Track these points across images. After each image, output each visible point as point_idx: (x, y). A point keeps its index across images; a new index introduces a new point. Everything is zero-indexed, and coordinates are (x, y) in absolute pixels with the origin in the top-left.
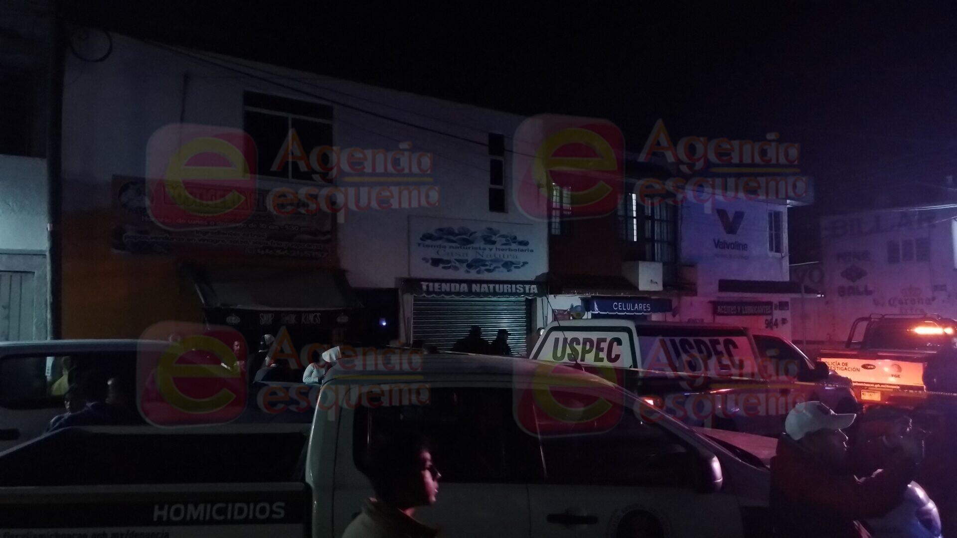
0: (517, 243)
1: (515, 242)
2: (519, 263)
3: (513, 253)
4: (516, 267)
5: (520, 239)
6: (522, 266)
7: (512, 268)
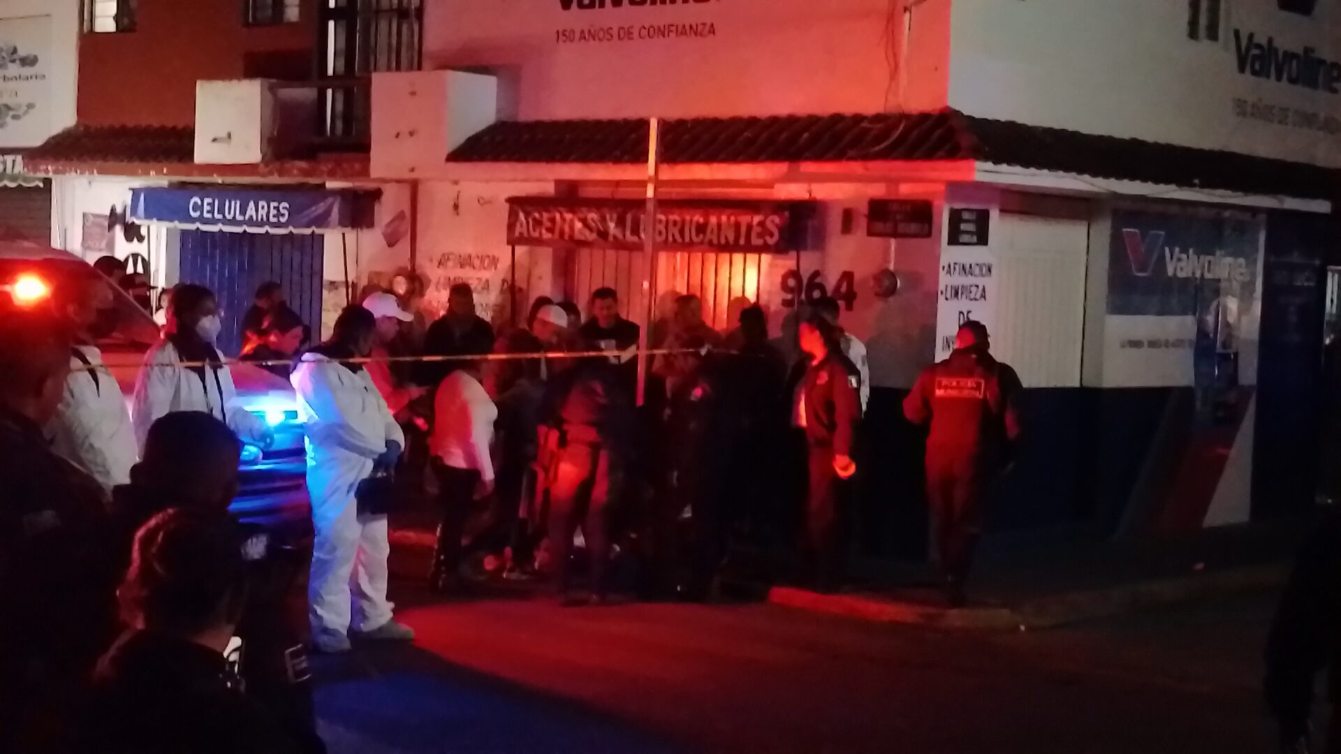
0: (18, 62)
1: (13, 61)
2: (20, 106)
3: (12, 85)
4: (15, 117)
5: (22, 52)
6: (26, 113)
7: (9, 119)
